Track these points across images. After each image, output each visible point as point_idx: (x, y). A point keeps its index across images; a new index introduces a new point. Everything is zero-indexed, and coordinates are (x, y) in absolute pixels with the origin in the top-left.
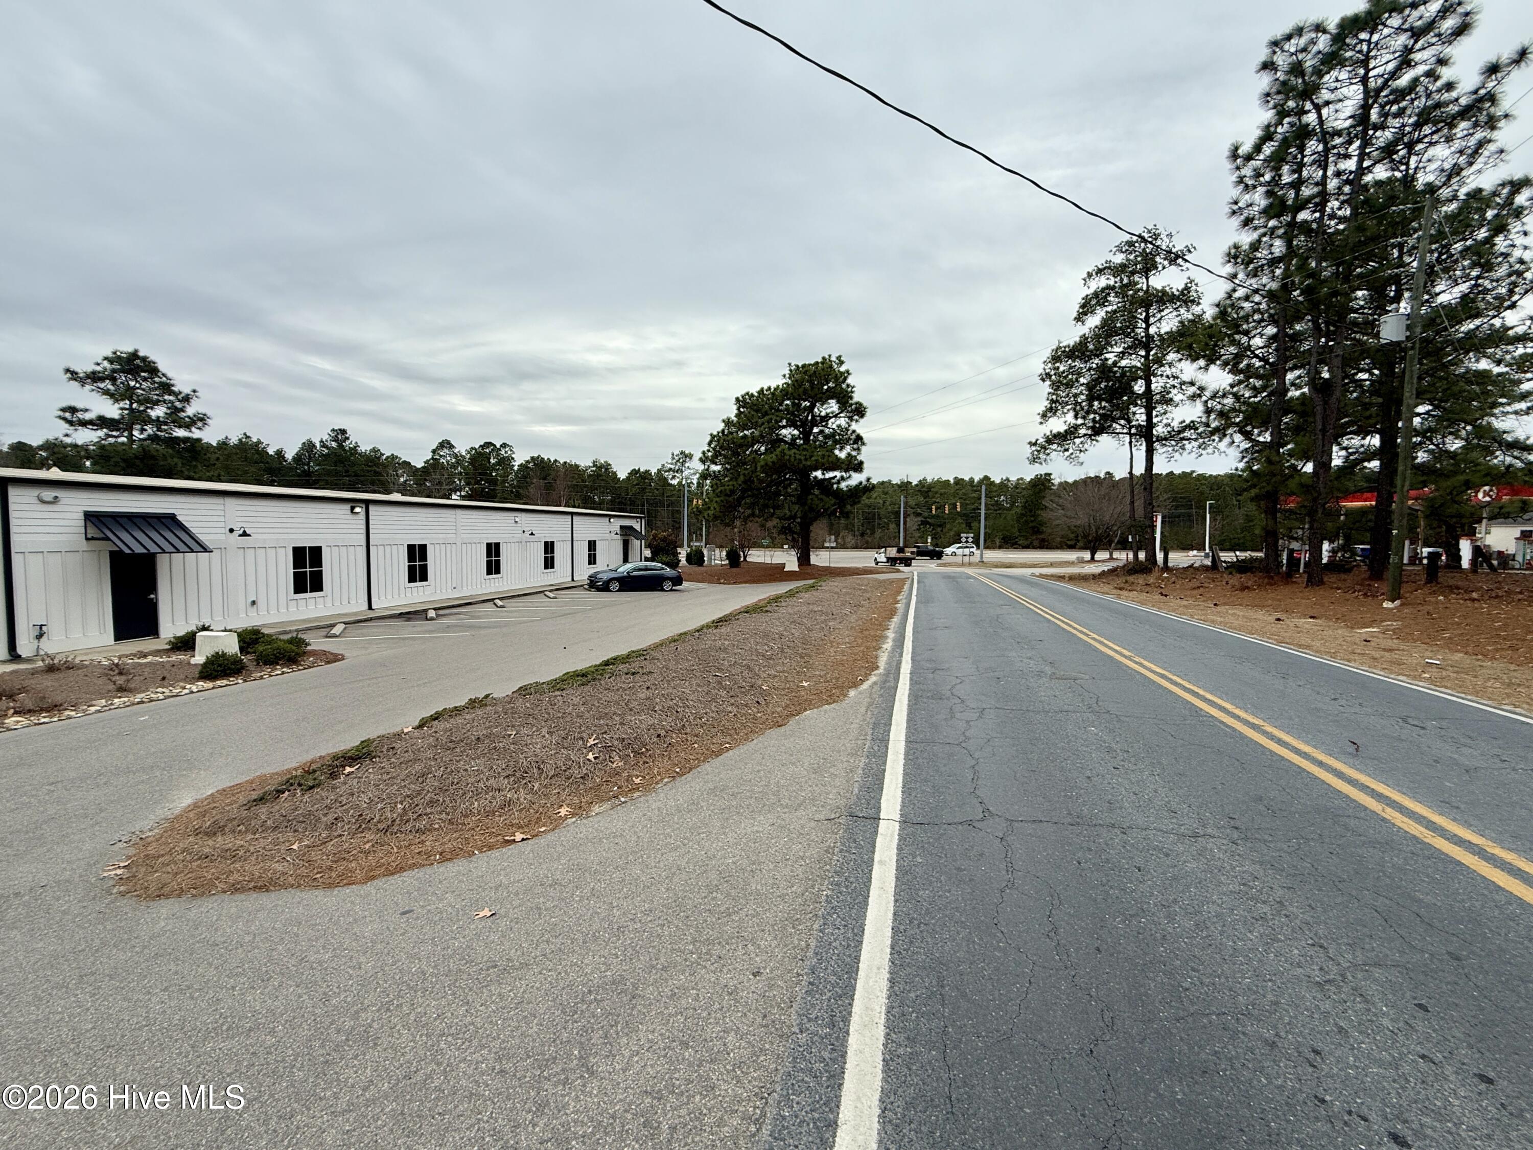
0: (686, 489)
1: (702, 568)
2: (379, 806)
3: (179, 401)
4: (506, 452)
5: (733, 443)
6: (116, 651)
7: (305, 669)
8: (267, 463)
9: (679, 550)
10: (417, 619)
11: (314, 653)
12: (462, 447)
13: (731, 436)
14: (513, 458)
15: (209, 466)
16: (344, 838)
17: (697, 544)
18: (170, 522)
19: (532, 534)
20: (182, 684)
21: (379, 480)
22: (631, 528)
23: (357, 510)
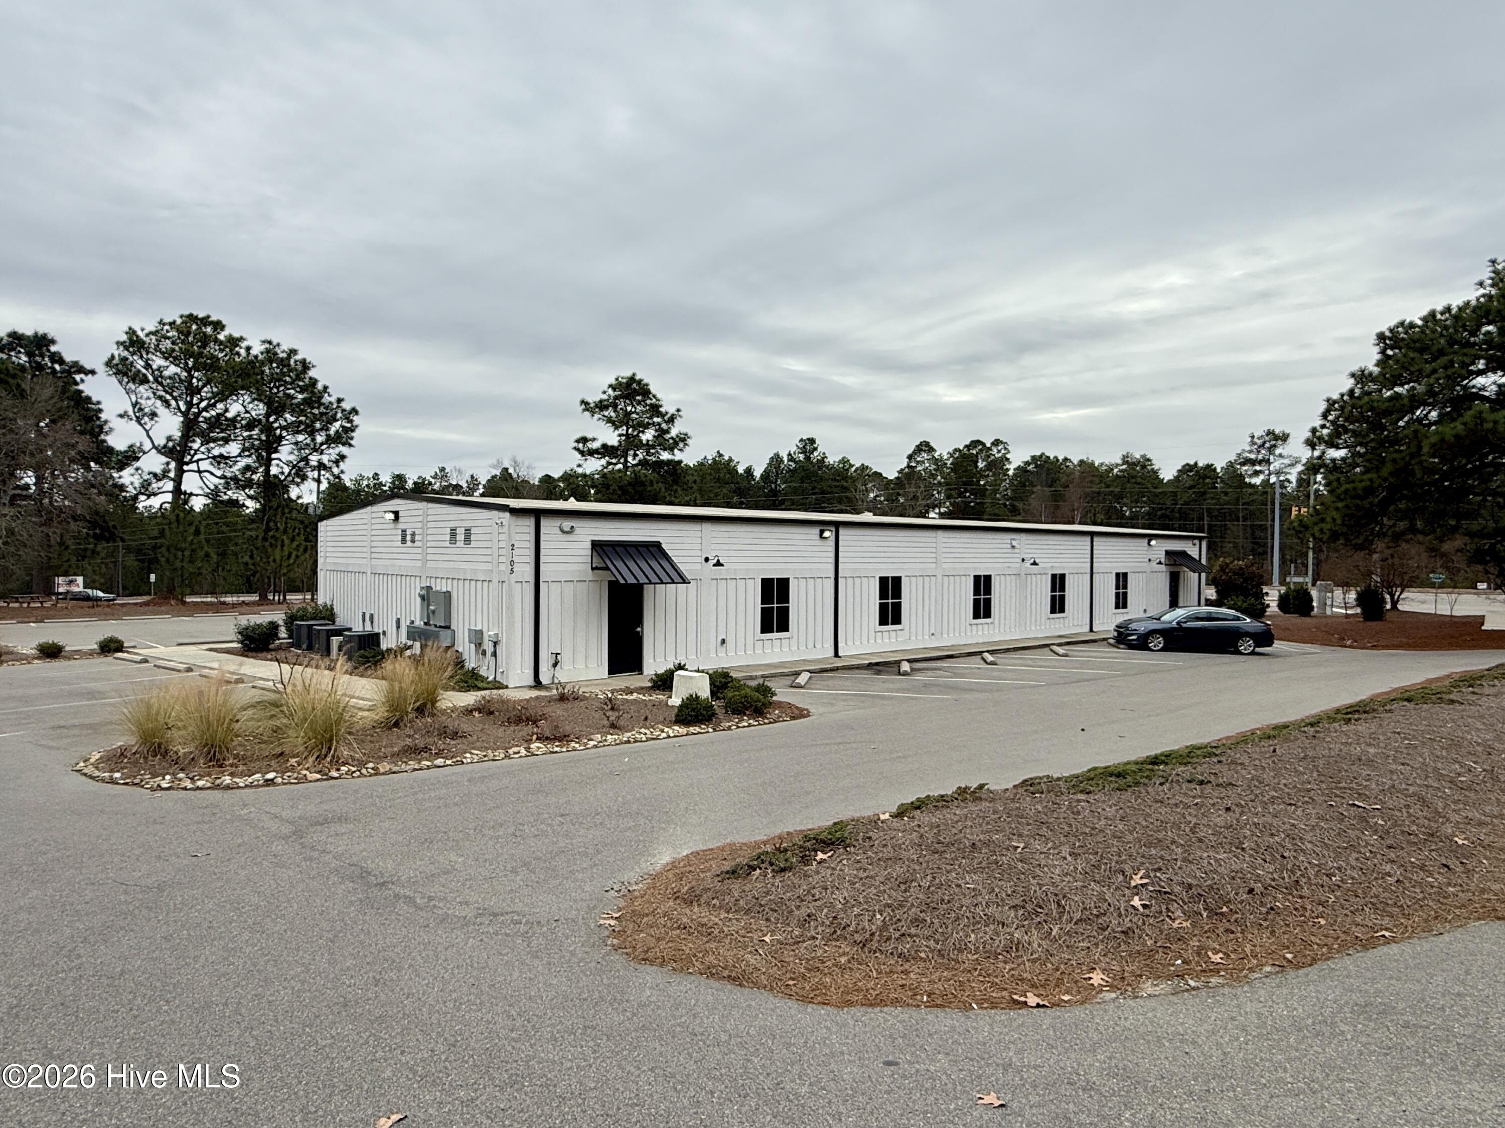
0: (1278, 491)
1: (1307, 620)
2: (856, 910)
3: (666, 422)
4: (999, 451)
5: (1372, 409)
6: (609, 684)
7: (770, 723)
8: (738, 483)
9: (1265, 589)
10: (889, 673)
11: (780, 705)
12: (944, 449)
13: (1366, 398)
14: (1007, 459)
15: (687, 489)
16: (817, 943)
17: (1300, 580)
18: (654, 550)
19: (1035, 563)
20: (661, 727)
21: (847, 497)
22: (1183, 554)
23: (827, 534)
